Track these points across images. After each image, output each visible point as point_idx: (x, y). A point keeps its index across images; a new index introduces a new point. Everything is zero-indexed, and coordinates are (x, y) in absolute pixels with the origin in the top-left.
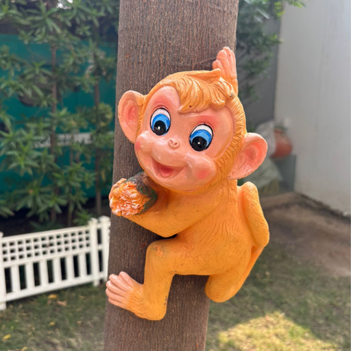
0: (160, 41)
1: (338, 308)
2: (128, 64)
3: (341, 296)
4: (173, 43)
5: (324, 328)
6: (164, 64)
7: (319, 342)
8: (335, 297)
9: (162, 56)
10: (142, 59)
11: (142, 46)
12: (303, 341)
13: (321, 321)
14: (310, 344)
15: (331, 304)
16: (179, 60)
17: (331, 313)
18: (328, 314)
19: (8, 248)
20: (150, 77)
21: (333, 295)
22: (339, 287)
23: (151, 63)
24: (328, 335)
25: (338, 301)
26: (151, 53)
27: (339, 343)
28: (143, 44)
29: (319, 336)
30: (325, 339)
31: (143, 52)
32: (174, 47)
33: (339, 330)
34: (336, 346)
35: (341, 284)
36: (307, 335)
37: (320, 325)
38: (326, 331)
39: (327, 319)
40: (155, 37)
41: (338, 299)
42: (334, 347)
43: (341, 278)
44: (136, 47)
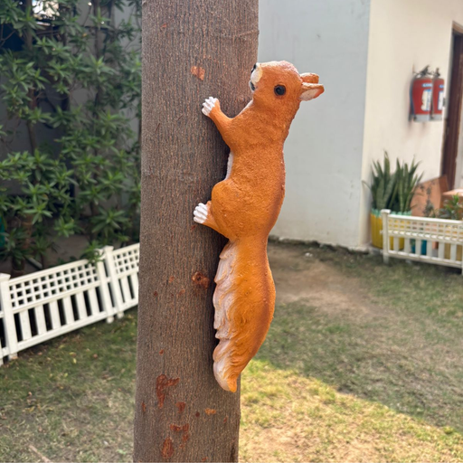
0: (202, 11)
1: (292, 335)
2: (166, 35)
3: (293, 321)
4: (215, 13)
5: (282, 357)
6: (207, 35)
7: (280, 371)
8: (287, 324)
9: (205, 27)
10: (183, 29)
11: (182, 16)
12: (264, 374)
13: (278, 351)
14: (271, 375)
15: (285, 332)
16: (221, 32)
17: (286, 340)
18: (283, 343)
19: (15, 291)
20: (193, 48)
21: (285, 322)
22: (289, 314)
23: (193, 34)
24: (288, 363)
25: (291, 328)
26: (193, 23)
27: (300, 368)
28: (183, 13)
29: (279, 366)
30: (285, 367)
31: (184, 22)
32: (215, 18)
33: (297, 356)
34: (297, 371)
35: (290, 310)
36: (266, 367)
37: (277, 355)
38: (284, 359)
39: (283, 347)
40: (197, 7)
41: (290, 325)
42: (296, 374)
43: (289, 304)
44: (175, 17)
